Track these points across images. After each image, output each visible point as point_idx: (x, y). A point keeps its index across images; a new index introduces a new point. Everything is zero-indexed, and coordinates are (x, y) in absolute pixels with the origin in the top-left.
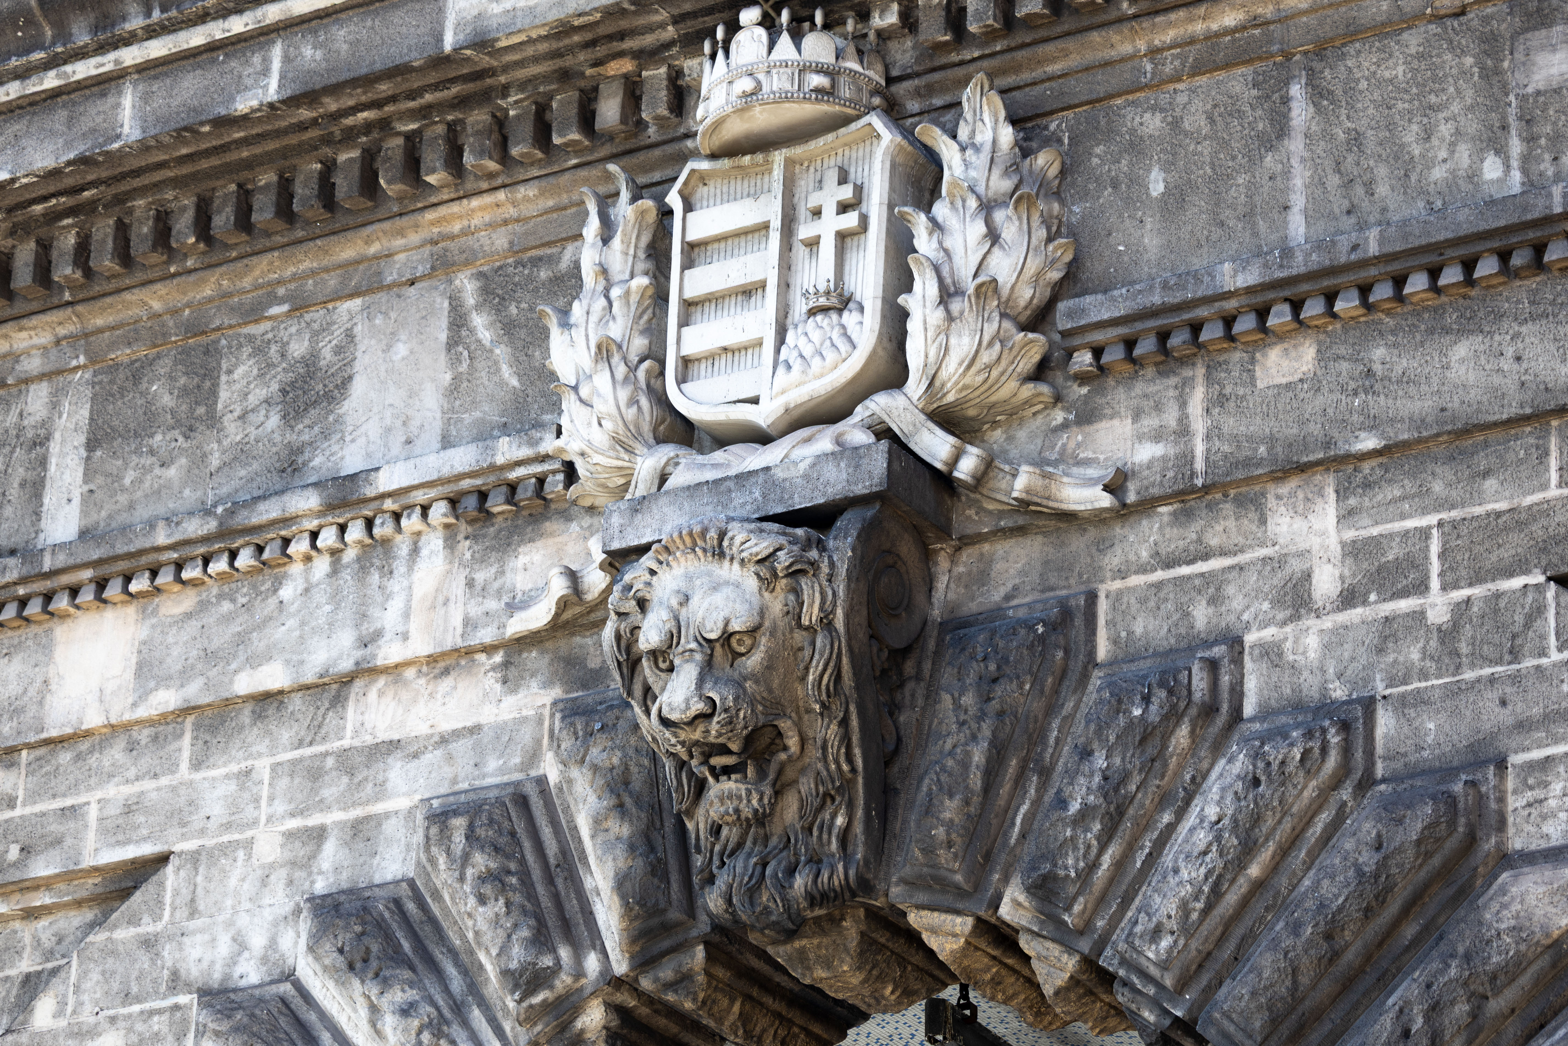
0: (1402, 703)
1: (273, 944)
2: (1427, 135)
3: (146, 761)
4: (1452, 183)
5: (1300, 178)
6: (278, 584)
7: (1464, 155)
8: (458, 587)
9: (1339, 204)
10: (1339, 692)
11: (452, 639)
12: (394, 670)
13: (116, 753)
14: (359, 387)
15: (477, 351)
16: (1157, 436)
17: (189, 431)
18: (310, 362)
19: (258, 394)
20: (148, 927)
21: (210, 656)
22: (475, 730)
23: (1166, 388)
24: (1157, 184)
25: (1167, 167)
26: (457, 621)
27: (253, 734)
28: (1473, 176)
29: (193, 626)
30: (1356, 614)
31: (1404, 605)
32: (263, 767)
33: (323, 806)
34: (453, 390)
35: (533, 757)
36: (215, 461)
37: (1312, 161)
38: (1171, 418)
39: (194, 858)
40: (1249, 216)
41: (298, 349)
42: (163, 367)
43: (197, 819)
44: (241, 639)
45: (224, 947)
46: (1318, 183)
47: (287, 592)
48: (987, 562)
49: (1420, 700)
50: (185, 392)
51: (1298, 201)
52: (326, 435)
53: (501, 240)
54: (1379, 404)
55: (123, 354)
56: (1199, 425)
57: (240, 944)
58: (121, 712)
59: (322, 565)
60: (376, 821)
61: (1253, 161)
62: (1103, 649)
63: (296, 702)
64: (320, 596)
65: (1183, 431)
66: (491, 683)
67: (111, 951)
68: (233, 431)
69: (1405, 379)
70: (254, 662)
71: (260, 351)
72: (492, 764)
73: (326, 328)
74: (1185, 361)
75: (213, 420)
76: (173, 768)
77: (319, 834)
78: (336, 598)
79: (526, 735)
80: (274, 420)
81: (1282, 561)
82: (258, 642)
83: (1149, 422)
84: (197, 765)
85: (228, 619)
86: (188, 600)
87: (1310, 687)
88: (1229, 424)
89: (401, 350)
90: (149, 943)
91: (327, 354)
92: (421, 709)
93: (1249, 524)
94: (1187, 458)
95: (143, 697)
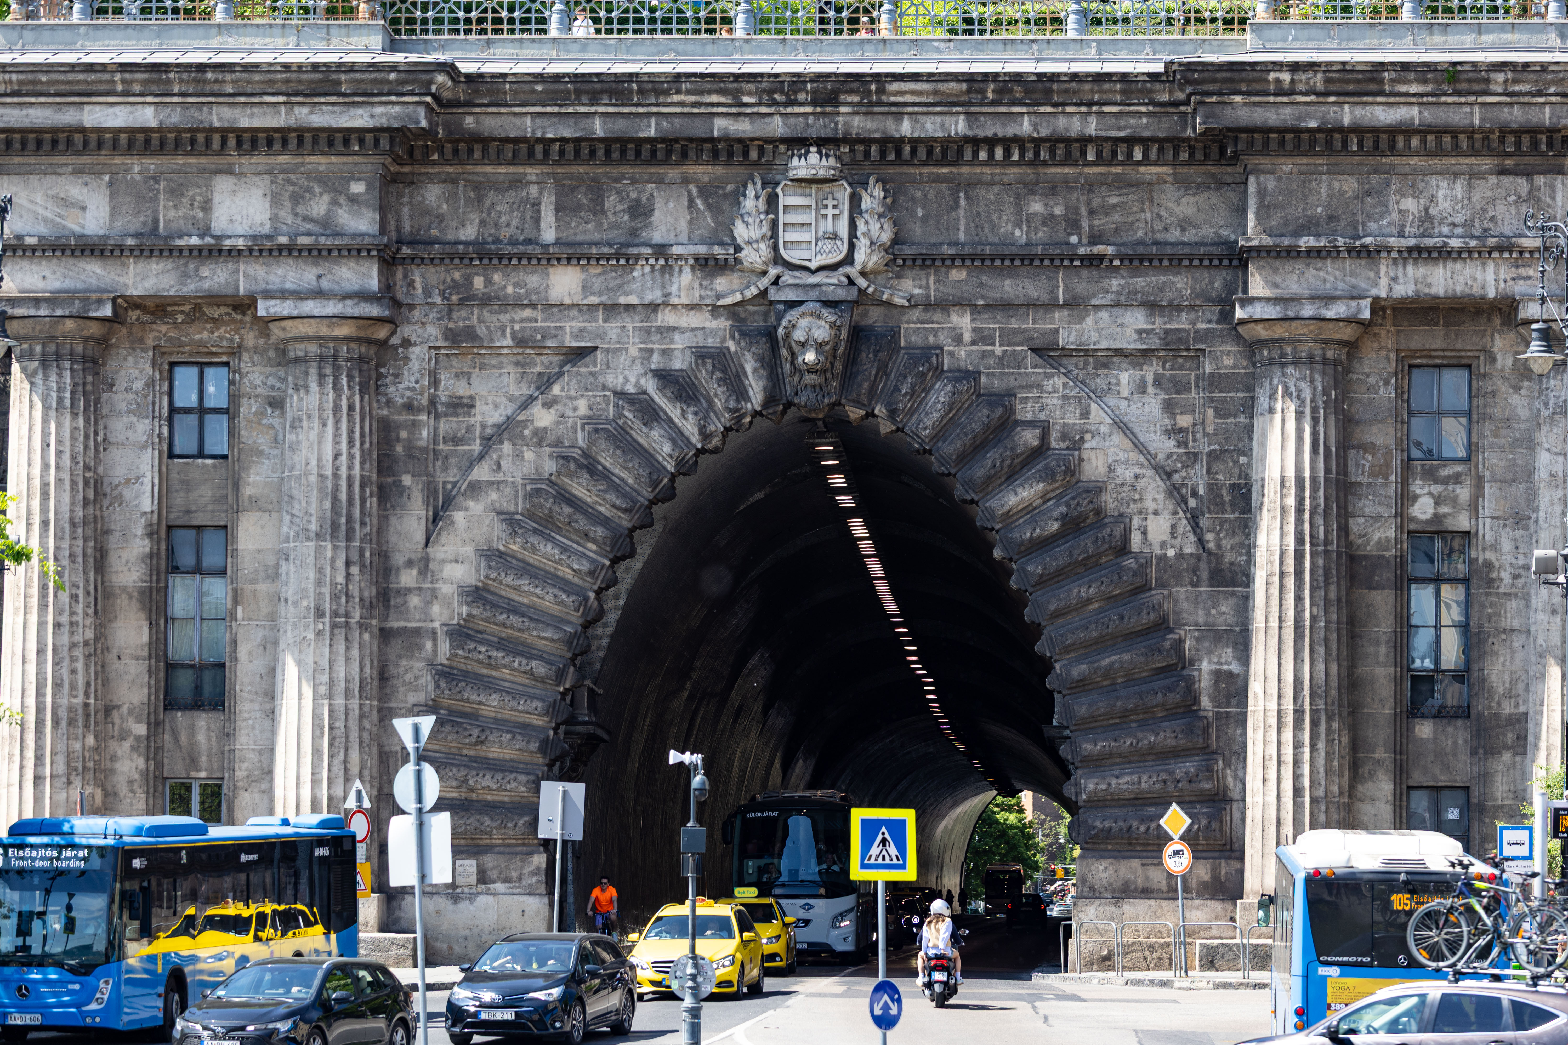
0: (988, 375)
1: (638, 381)
2: (1000, 218)
3: (586, 317)
4: (1006, 234)
5: (962, 222)
6: (632, 270)
7: (1010, 226)
8: (696, 284)
9: (974, 233)
10: (970, 368)
11: (696, 301)
12: (675, 306)
13: (574, 312)
14: (657, 213)
15: (698, 211)
16: (920, 287)
17: (595, 214)
18: (638, 200)
19: (619, 208)
20: (592, 369)
21: (609, 289)
22: (703, 329)
23: (922, 273)
24: (920, 214)
25: (923, 208)
26: (697, 295)
27: (625, 315)
28: (1013, 233)
29: (602, 278)
30: (975, 348)
31: (989, 348)
32: (630, 326)
33: (652, 342)
34: (690, 222)
35: (724, 340)
36: (605, 226)
37: (966, 217)
38: (924, 283)
39: (607, 350)
40: (947, 229)
41: (633, 195)
42: (582, 189)
43: (607, 339)
44: (620, 286)
45: (621, 380)
46: (967, 224)
47: (635, 274)
48: (867, 311)
49: (993, 374)
50: (591, 200)
51: (962, 228)
52: (646, 226)
53: (706, 179)
54: (984, 292)
55: (567, 182)
56: (933, 287)
57: (626, 380)
58: (577, 299)
59: (647, 269)
60: (673, 350)
61: (948, 214)
62: (903, 344)
63: (640, 308)
64: (648, 278)
65: (927, 287)
66: (708, 315)
67: (579, 374)
68: (612, 218)
69: (992, 287)
70: (626, 294)
71: (619, 192)
72: (710, 340)
73: (643, 191)
74: (929, 267)
75: (603, 212)
76: (597, 321)
77: (651, 351)
78: (653, 279)
79: (721, 333)
80: (626, 218)
81: (954, 329)
82: (627, 288)
83: (917, 283)
84: (605, 321)
85: (614, 278)
86: (599, 270)
87: (962, 365)
88: (941, 288)
89: (671, 205)
90: (593, 374)
91: (644, 200)
92: (684, 318)
93: (945, 316)
94: (929, 295)
95: (585, 297)
